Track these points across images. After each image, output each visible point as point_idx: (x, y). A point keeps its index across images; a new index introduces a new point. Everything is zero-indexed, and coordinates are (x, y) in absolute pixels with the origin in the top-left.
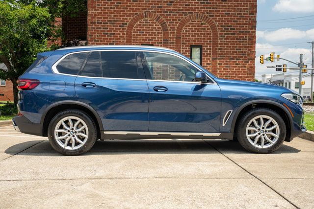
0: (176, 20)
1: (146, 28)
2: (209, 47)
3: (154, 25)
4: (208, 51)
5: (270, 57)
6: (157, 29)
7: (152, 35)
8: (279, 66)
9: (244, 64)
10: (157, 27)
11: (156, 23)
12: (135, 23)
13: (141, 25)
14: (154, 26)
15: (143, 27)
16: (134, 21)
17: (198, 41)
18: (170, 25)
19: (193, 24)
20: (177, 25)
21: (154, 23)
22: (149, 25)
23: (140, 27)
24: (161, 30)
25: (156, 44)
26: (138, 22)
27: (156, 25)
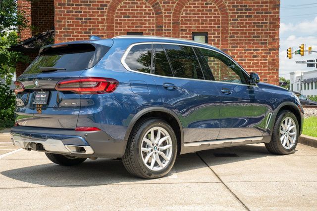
1: (132, 10)
2: (216, 35)
3: (144, 6)
4: (216, 39)
5: (300, 50)
6: (147, 11)
7: (142, 20)
8: (311, 61)
9: (263, 57)
10: (147, 9)
11: (146, 4)
12: (118, 4)
13: (126, 7)
14: (144, 8)
15: (129, 10)
16: (116, 1)
17: (202, 27)
18: (164, 6)
19: (195, 4)
20: (174, 5)
21: (143, 3)
22: (137, 7)
23: (125, 10)
24: (153, 14)
25: (147, 32)
26: (123, 3)
27: (146, 7)
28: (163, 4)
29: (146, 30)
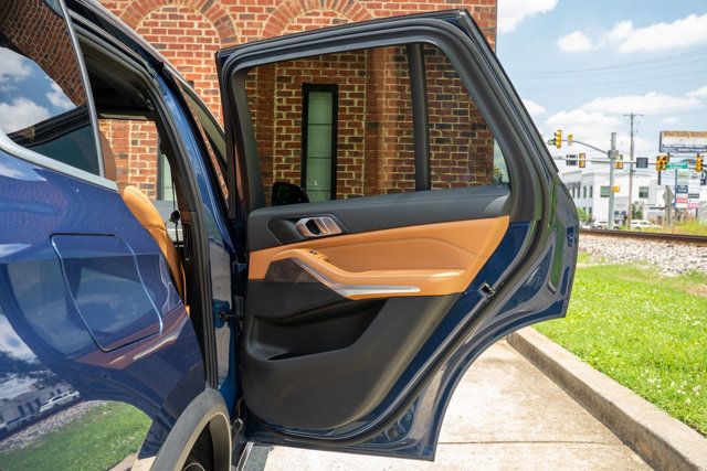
0: (260, 10)
1: (170, 32)
2: (356, 91)
3: (196, 23)
4: (356, 100)
6: (203, 35)
7: (191, 54)
9: (460, 141)
10: (203, 30)
11: (200, 18)
12: (139, 17)
13: (156, 24)
14: (196, 27)
15: (164, 32)
16: (136, 12)
17: (325, 72)
18: (241, 25)
19: (310, 21)
20: (265, 23)
21: (194, 18)
22: (182, 25)
23: (155, 31)
24: (217, 41)
25: (203, 80)
26: (149, 16)
27: (200, 25)
28: (238, 20)
29: (199, 77)
